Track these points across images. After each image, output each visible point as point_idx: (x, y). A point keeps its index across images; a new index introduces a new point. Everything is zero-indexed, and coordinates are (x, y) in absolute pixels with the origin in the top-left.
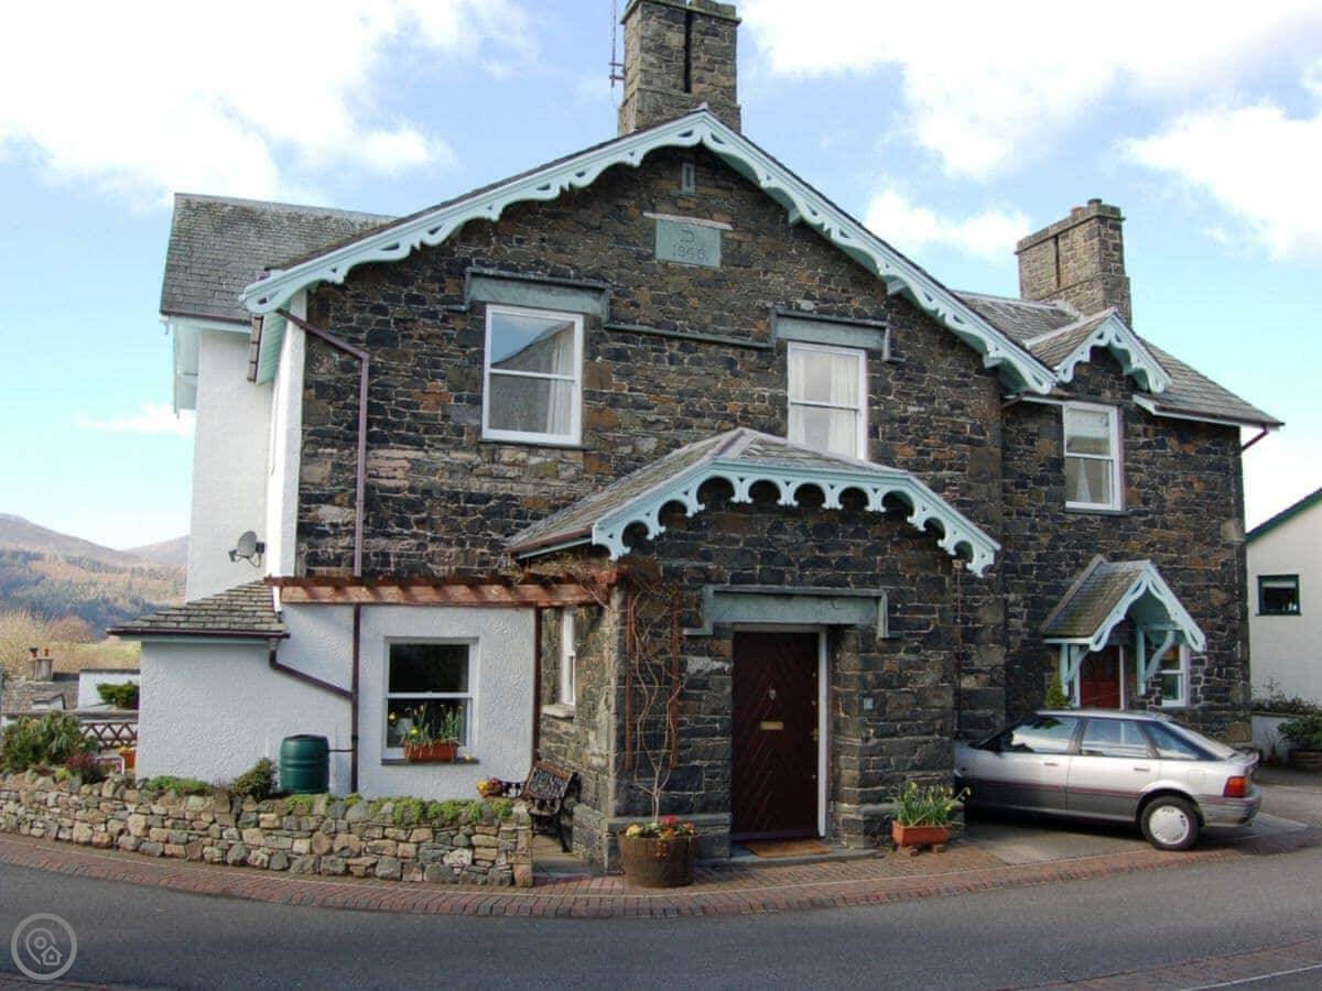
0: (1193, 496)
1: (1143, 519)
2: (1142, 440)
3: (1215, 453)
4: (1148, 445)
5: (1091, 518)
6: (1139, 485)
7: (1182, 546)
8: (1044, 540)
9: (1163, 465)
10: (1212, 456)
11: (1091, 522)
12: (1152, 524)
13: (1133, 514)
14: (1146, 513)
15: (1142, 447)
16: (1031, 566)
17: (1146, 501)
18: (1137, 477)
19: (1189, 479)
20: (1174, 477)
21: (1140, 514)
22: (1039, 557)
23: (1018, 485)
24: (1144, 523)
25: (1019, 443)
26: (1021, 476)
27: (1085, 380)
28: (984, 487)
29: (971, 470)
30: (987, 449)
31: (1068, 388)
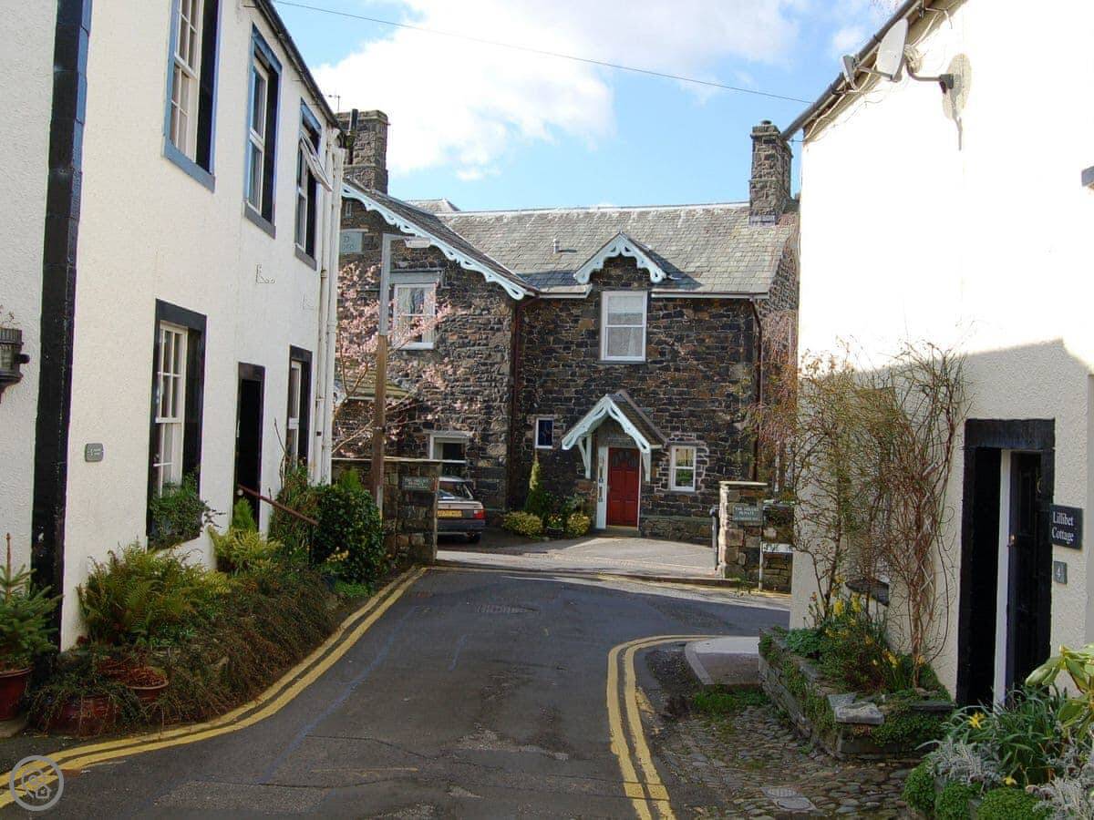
0: (704, 349)
1: (658, 366)
2: (661, 313)
3: (728, 316)
4: (666, 316)
5: (617, 366)
6: (656, 344)
7: (692, 383)
8: (581, 382)
9: (679, 328)
10: (725, 319)
11: (616, 369)
12: (667, 369)
13: (651, 363)
14: (661, 362)
15: (663, 318)
16: (571, 399)
17: (662, 354)
18: (656, 338)
19: (701, 337)
20: (688, 336)
21: (655, 362)
22: (576, 392)
23: (564, 349)
24: (659, 369)
25: (568, 323)
26: (567, 343)
27: (620, 277)
28: (499, 355)
29: (491, 345)
30: (502, 333)
31: (605, 284)
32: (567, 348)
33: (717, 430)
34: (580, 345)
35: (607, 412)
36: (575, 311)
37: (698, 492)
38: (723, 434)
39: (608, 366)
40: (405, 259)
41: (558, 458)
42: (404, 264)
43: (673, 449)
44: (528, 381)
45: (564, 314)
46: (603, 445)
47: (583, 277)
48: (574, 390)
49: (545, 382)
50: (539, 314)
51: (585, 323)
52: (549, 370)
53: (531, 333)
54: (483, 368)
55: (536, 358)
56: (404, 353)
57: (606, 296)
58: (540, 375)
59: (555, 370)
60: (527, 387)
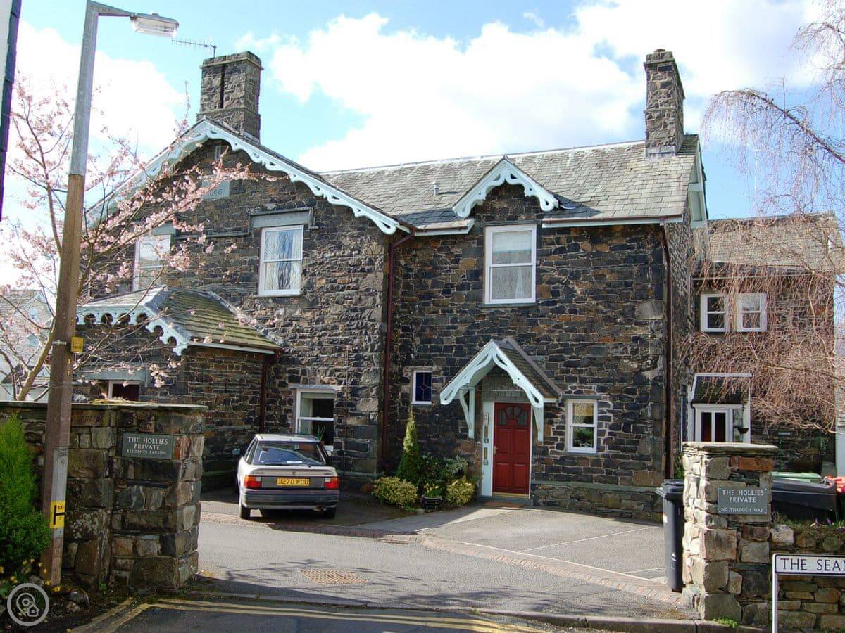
0: (604, 286)
1: (551, 307)
2: (553, 248)
3: (631, 248)
4: (561, 250)
5: (503, 310)
6: (549, 282)
7: (591, 326)
8: (462, 329)
9: (574, 263)
10: (629, 251)
11: (503, 313)
12: (561, 311)
13: (542, 304)
14: (554, 303)
15: (555, 253)
16: (452, 347)
17: (555, 294)
18: (547, 277)
19: (600, 273)
20: (584, 272)
21: (547, 304)
22: (458, 341)
23: (444, 292)
24: (552, 311)
25: (446, 263)
26: (446, 286)
27: (504, 210)
28: (370, 298)
29: (362, 289)
30: (373, 275)
31: (489, 219)
32: (446, 292)
33: (622, 381)
34: (461, 288)
35: (492, 359)
36: (456, 250)
37: (600, 453)
38: (629, 385)
39: (492, 310)
40: (272, 201)
41: (438, 415)
42: (270, 206)
43: (570, 404)
44: (405, 329)
45: (443, 254)
46: (487, 400)
47: (464, 209)
48: (454, 338)
49: (423, 330)
50: (415, 256)
51: (467, 263)
52: (427, 316)
53: (407, 276)
54: (353, 314)
55: (412, 303)
56: (270, 301)
57: (489, 232)
58: (417, 322)
59: (434, 316)
60: (402, 336)
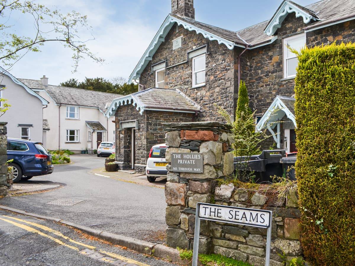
2: (314, 43)
4: (318, 44)
11: (291, 82)
25: (266, 61)
26: (267, 72)
27: (291, 28)
28: (229, 82)
29: (226, 78)
30: (230, 71)
31: (284, 34)
32: (267, 75)
35: (278, 106)
36: (270, 53)
39: (287, 81)
42: (194, 47)
44: (251, 97)
45: (265, 57)
46: (287, 129)
47: (270, 32)
48: (271, 98)
49: (258, 96)
50: (253, 60)
51: (276, 58)
52: (260, 89)
53: (250, 70)
54: (223, 91)
55: (253, 83)
57: (285, 41)
58: (255, 92)
59: (262, 88)
60: (250, 100)
